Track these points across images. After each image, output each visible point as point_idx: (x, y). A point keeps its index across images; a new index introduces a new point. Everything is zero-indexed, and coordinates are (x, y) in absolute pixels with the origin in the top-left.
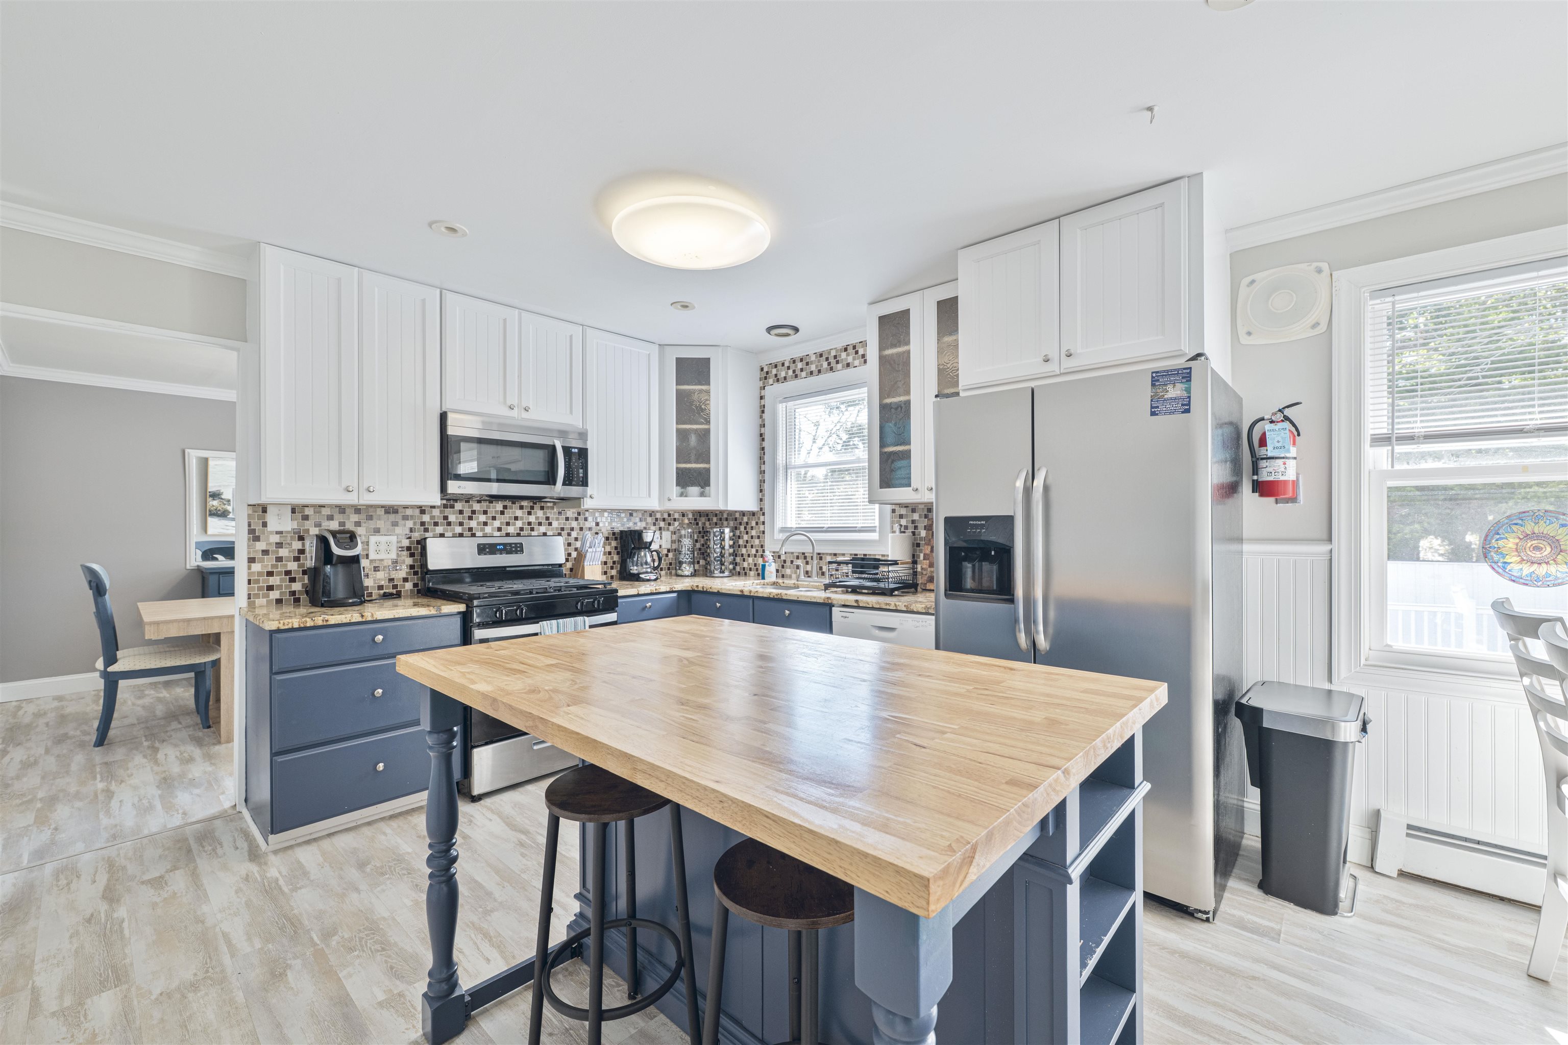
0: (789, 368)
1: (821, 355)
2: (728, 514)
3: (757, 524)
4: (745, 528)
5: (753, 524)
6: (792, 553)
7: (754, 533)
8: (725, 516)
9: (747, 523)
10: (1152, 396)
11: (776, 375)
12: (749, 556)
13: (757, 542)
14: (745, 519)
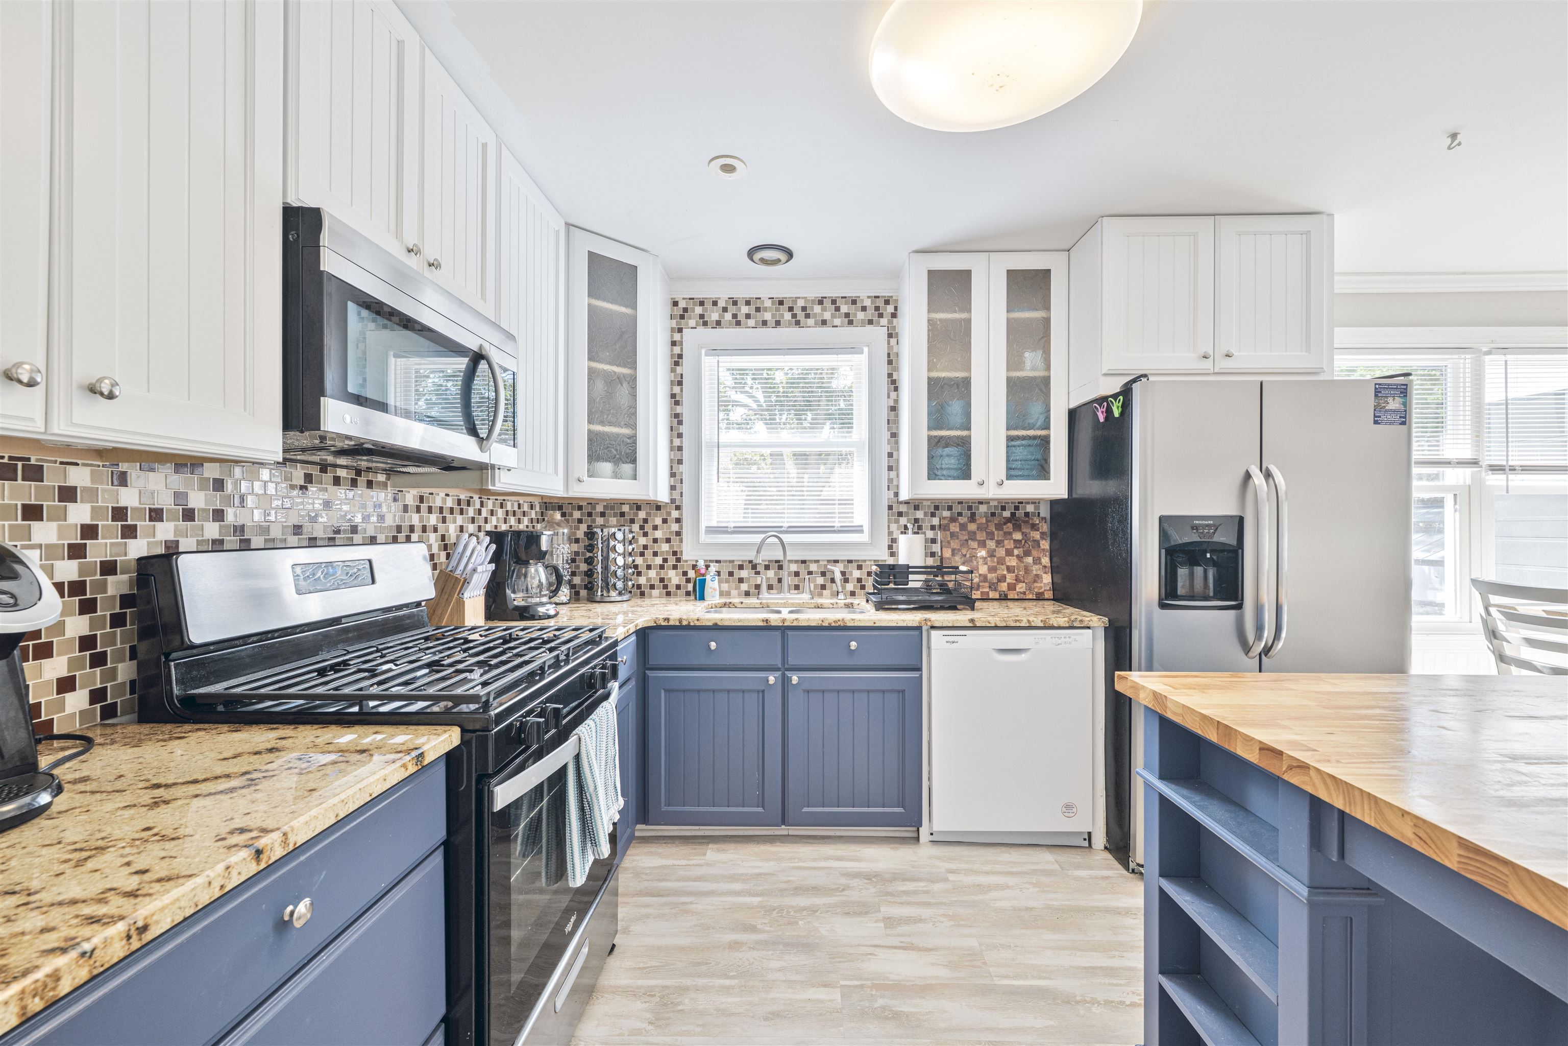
0: (725, 310)
1: (781, 303)
2: (605, 507)
3: (665, 521)
4: (642, 528)
5: (658, 521)
6: (732, 562)
7: (659, 534)
8: (600, 508)
9: (646, 521)
10: (1375, 406)
11: (702, 316)
12: (649, 567)
13: (665, 547)
14: (642, 515)
